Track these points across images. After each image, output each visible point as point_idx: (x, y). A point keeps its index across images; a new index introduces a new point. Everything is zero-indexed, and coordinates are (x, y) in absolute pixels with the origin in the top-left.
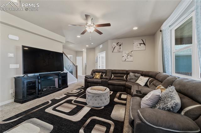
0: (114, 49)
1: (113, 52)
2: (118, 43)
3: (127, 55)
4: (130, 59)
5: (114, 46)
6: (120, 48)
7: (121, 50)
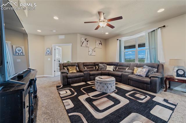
0: (82, 43)
1: (81, 46)
2: (86, 39)
3: (92, 51)
4: (94, 54)
5: (83, 41)
6: (87, 44)
7: (88, 45)
